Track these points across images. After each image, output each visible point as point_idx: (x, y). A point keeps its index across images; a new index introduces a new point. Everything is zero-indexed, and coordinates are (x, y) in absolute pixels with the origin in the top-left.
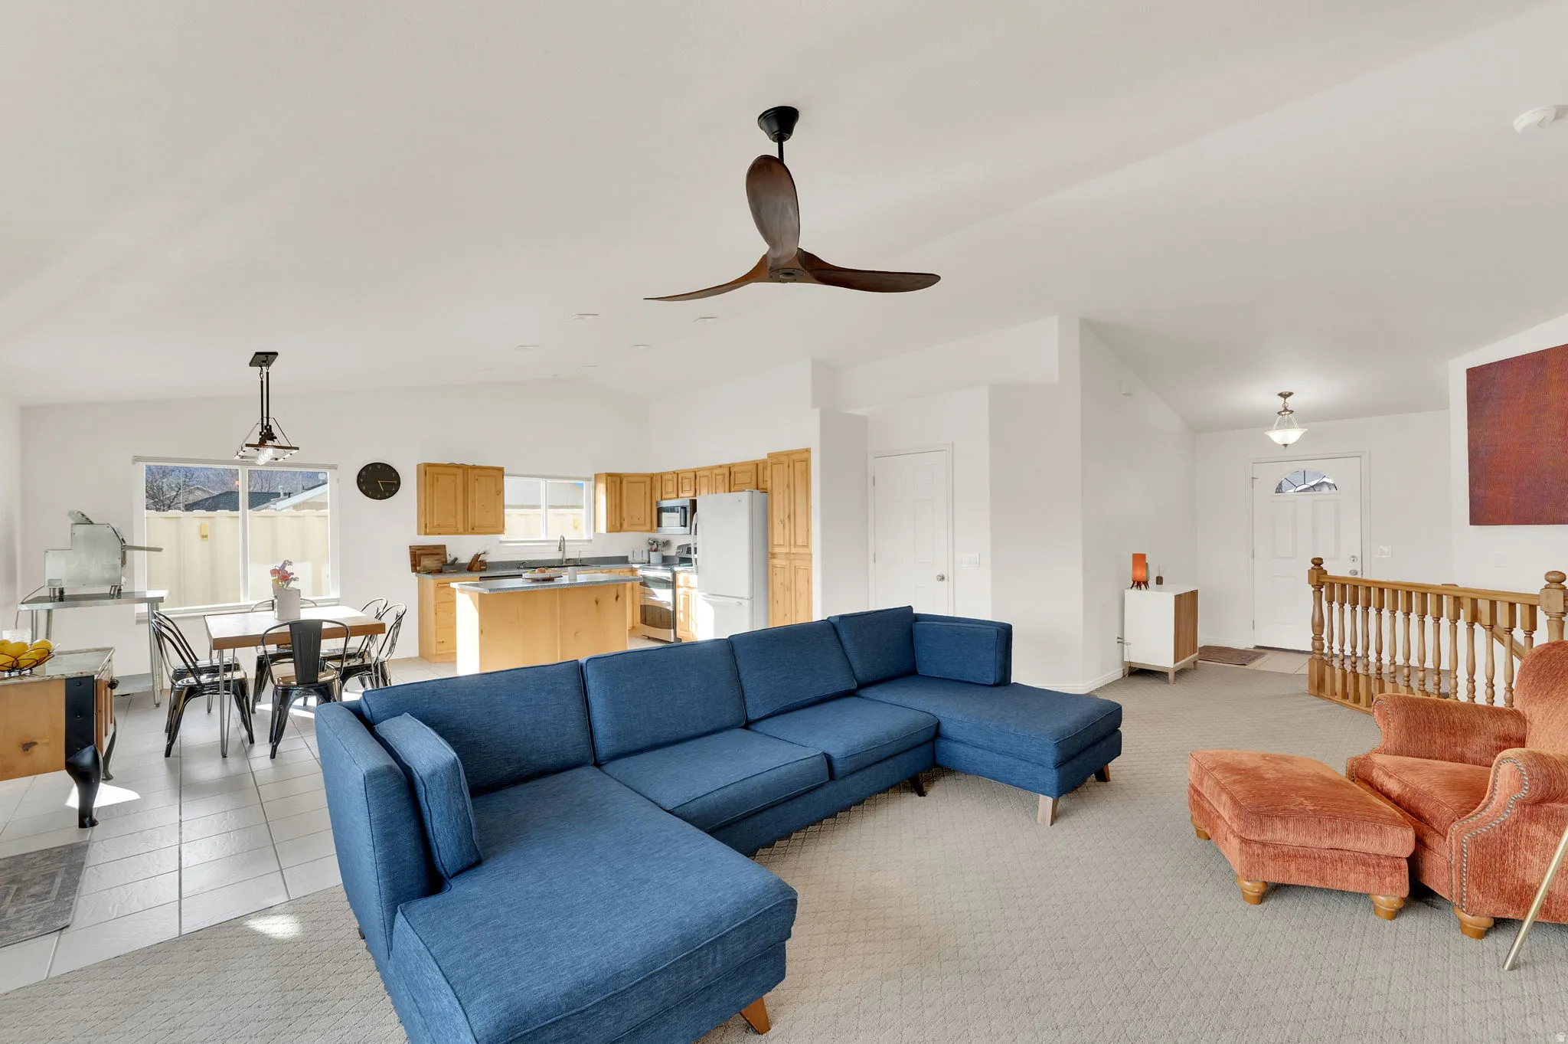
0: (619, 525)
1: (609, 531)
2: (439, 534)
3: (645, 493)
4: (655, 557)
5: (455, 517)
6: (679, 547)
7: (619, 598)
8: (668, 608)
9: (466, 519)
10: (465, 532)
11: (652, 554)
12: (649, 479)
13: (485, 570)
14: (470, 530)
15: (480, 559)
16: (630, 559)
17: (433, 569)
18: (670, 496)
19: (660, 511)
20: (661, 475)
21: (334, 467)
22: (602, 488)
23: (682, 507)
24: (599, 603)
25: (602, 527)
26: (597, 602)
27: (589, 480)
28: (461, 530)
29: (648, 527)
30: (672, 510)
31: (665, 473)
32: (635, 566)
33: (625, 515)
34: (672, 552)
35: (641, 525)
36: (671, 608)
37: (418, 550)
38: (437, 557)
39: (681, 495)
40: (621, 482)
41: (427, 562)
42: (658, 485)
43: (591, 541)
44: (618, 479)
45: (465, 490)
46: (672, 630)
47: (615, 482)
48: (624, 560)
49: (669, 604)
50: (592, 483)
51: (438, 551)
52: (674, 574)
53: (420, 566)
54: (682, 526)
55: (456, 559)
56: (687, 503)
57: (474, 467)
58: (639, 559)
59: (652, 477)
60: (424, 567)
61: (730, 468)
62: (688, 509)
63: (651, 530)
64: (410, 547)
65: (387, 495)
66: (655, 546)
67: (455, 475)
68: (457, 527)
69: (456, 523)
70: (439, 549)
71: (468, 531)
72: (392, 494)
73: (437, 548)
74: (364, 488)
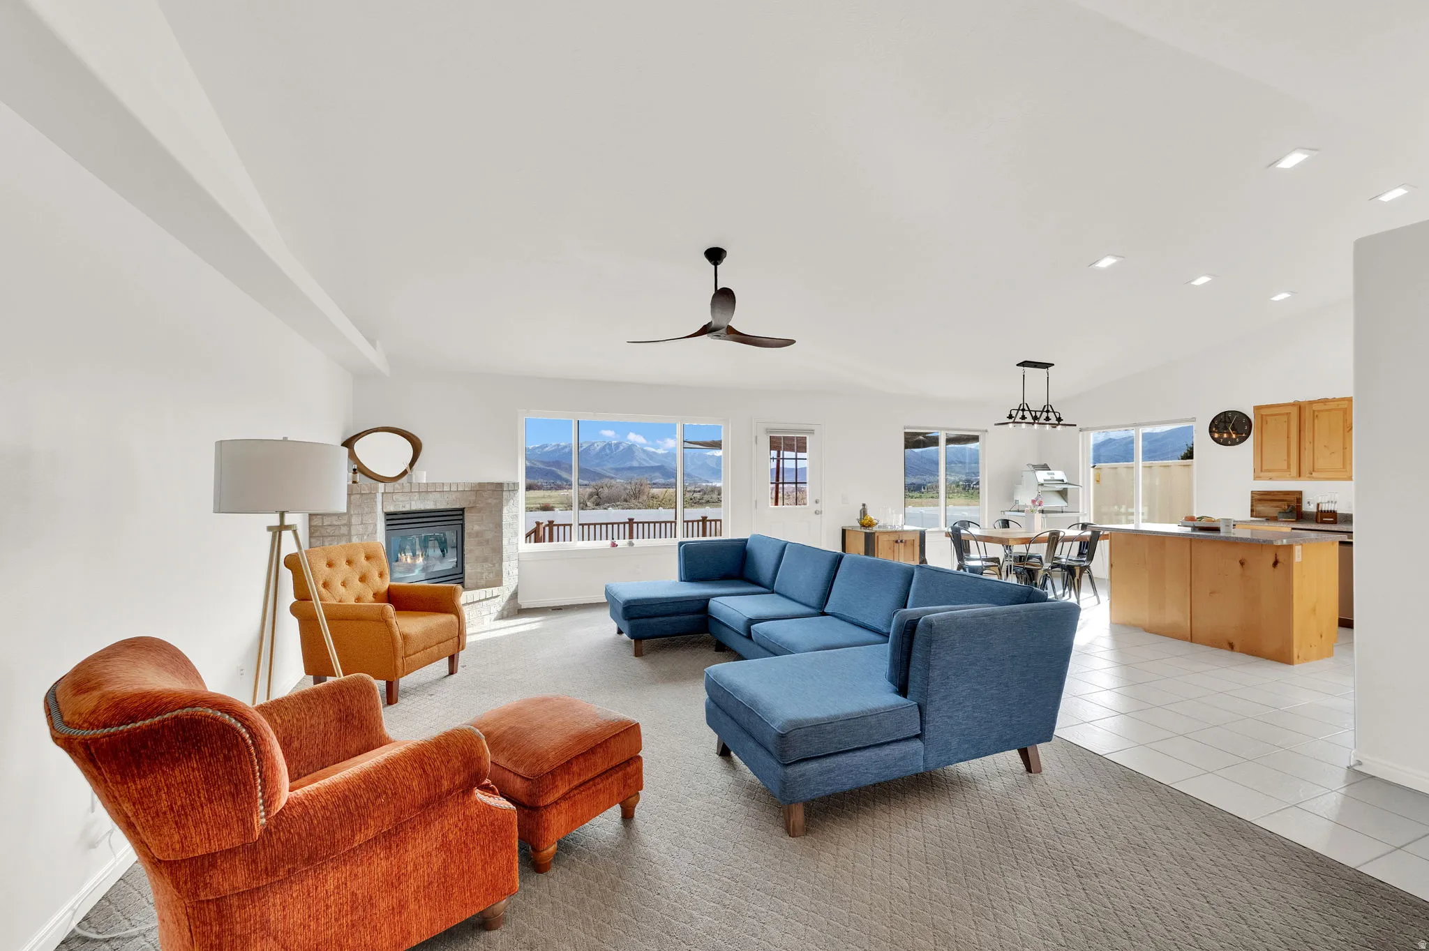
2: (1270, 479)
5: (1288, 460)
7: (1279, 565)
9: (1300, 463)
13: (1333, 522)
14: (1307, 476)
15: (1325, 509)
21: (1193, 420)
24: (1246, 567)
26: (1242, 563)
28: (1295, 474)
37: (1258, 495)
60: (1259, 513)
64: (1251, 492)
65: (1238, 441)
67: (1288, 414)
68: (1290, 471)
69: (1288, 467)
70: (1289, 496)
71: (1305, 476)
72: (1243, 439)
73: (1287, 495)
74: (1216, 436)
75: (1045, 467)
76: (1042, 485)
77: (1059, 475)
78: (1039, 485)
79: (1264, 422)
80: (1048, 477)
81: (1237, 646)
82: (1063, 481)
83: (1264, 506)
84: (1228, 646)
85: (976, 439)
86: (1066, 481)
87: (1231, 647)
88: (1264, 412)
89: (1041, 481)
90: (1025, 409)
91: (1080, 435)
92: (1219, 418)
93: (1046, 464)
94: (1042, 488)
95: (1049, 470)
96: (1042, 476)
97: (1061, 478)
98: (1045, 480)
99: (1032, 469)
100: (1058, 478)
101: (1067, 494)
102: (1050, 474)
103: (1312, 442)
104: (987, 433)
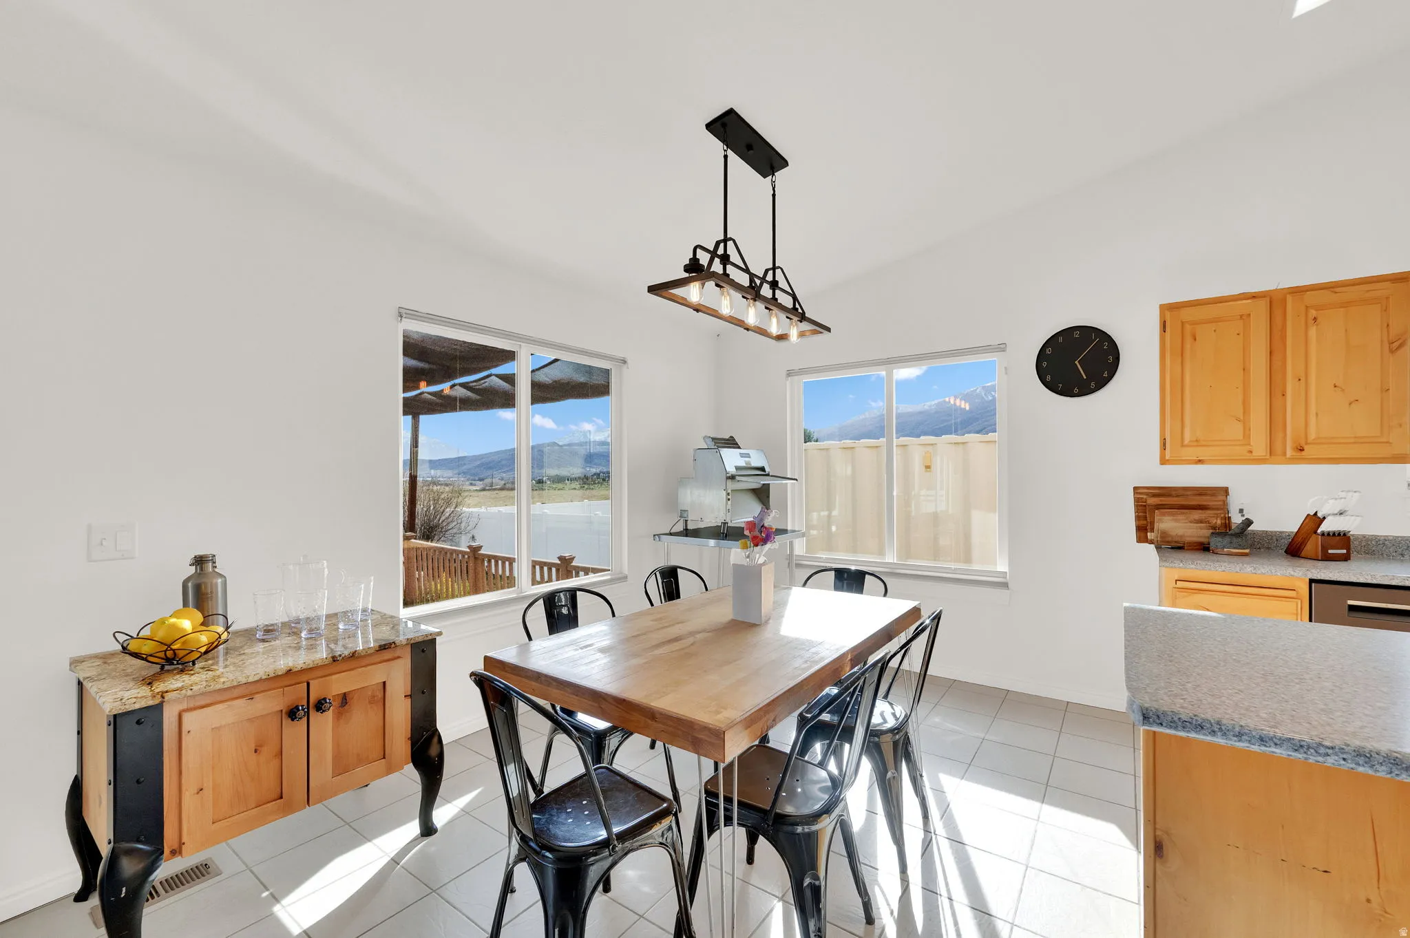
2: (1199, 462)
5: (1245, 421)
9: (1275, 425)
10: (1273, 454)
13: (1346, 558)
14: (1289, 453)
15: (1324, 527)
17: (1188, 539)
21: (1002, 347)
28: (1260, 448)
37: (1154, 495)
38: (1197, 515)
41: (1170, 524)
45: (1275, 350)
51: (1205, 500)
53: (1152, 530)
55: (1249, 522)
57: (1300, 289)
60: (1164, 534)
64: (1135, 488)
65: (1092, 385)
67: (1244, 317)
68: (1249, 444)
69: (1247, 435)
70: (1204, 498)
71: (1284, 454)
72: (1102, 383)
73: (1200, 495)
74: (1049, 378)
75: (731, 443)
76: (732, 477)
77: (757, 460)
78: (728, 478)
79: (1188, 340)
80: (742, 462)
82: (763, 469)
83: (1176, 521)
86: (767, 469)
88: (1186, 314)
89: (731, 469)
90: (729, 256)
91: (788, 382)
92: (1061, 339)
93: (732, 437)
94: (731, 485)
95: (739, 448)
96: (732, 459)
97: (759, 465)
98: (738, 468)
99: (712, 445)
100: (754, 464)
101: (768, 497)
102: (742, 455)
103: (1303, 379)
104: (625, 366)
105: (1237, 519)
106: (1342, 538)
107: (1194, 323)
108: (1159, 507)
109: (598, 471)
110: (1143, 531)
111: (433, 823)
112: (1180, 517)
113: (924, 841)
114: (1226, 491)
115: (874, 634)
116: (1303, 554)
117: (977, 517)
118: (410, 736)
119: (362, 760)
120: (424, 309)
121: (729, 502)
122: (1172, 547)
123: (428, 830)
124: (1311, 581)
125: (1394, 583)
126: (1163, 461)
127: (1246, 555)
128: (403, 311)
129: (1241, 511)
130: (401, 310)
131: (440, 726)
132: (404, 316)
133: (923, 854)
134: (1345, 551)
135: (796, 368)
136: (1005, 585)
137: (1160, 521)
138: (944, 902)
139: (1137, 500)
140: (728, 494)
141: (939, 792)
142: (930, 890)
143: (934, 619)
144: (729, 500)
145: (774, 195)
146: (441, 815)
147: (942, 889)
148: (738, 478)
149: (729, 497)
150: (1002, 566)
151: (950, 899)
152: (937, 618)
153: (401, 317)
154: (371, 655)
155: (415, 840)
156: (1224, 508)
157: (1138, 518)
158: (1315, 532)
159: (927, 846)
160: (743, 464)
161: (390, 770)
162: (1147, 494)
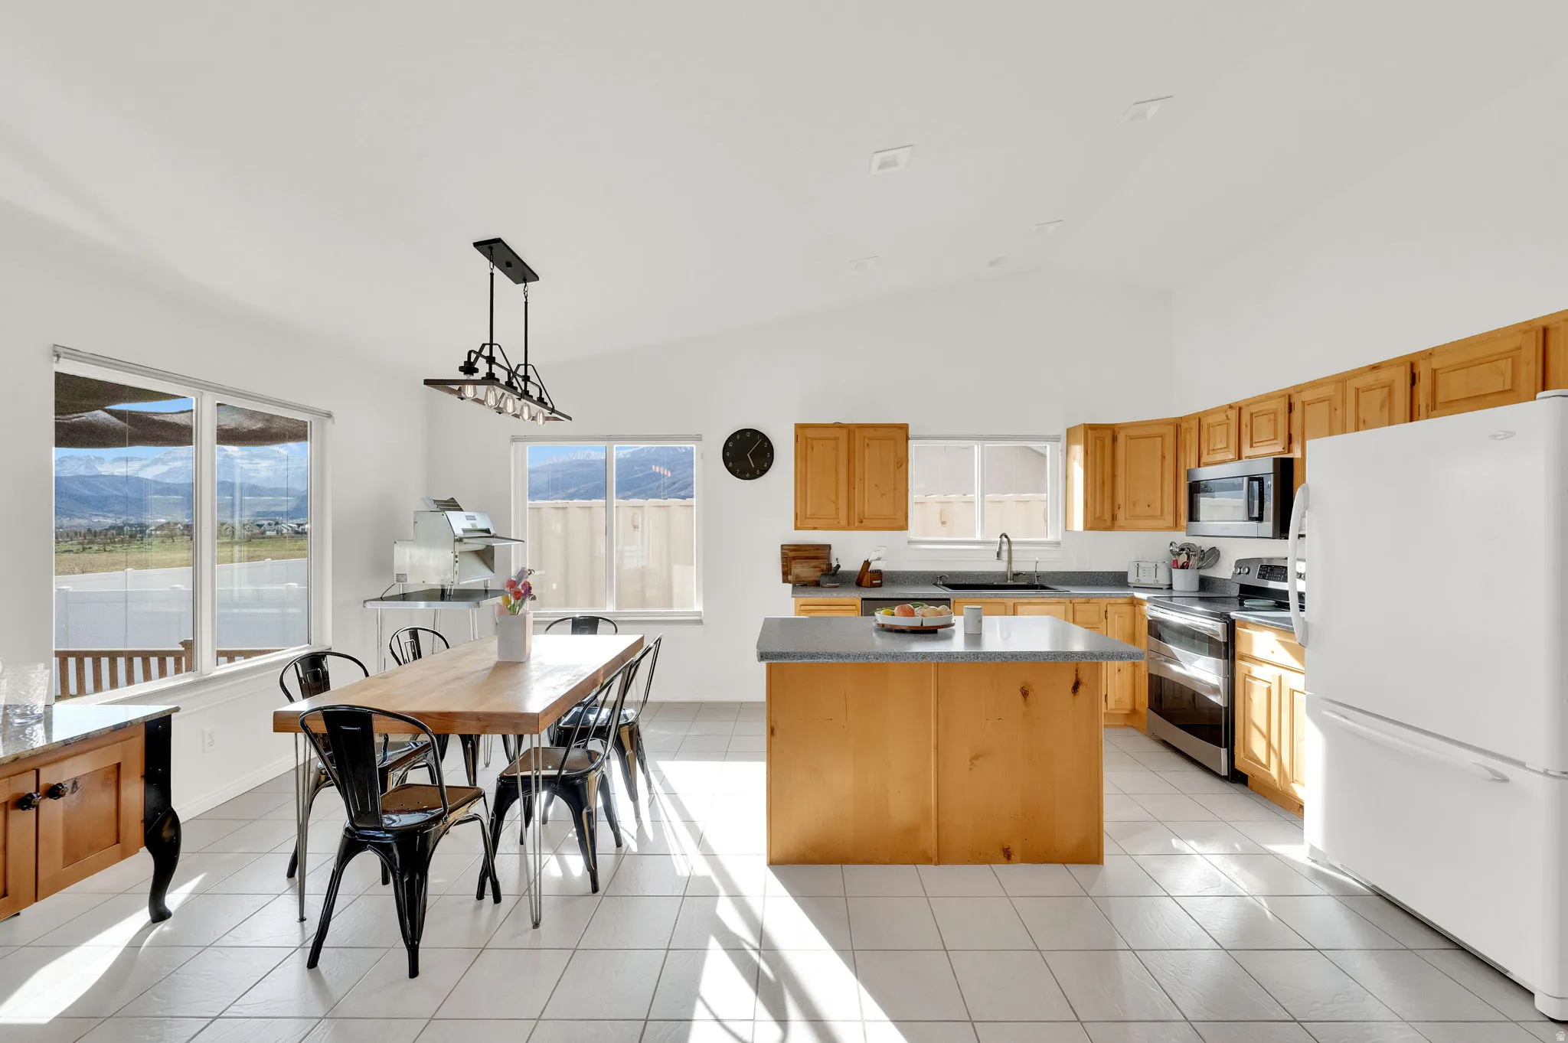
0: (1108, 516)
1: (1088, 526)
2: (815, 528)
3: (1163, 457)
4: (1184, 580)
5: (836, 503)
6: (1240, 564)
7: (1081, 688)
8: (1213, 698)
9: (850, 506)
10: (849, 526)
11: (1177, 573)
12: (1171, 430)
13: (880, 585)
14: (856, 524)
15: (871, 568)
16: (1131, 579)
17: (809, 579)
18: (1219, 457)
19: (1195, 489)
20: (1199, 419)
21: (698, 438)
22: (1078, 451)
23: (1251, 479)
24: (1030, 697)
25: (1078, 522)
26: (1025, 693)
27: (1057, 439)
28: (843, 522)
29: (1169, 519)
30: (1228, 485)
31: (1206, 413)
32: (1138, 595)
33: (1120, 499)
34: (1224, 570)
35: (1153, 517)
36: (1218, 700)
37: (793, 550)
38: (814, 563)
39: (1247, 451)
40: (1114, 439)
41: (801, 570)
42: (1191, 439)
43: (1058, 543)
44: (1108, 435)
45: (850, 461)
46: (1224, 752)
47: (1102, 440)
48: (1119, 579)
49: (1215, 690)
50: (1062, 445)
51: (820, 553)
52: (1231, 627)
53: (791, 574)
54: (1251, 519)
55: (838, 566)
56: (1265, 467)
57: (861, 426)
58: (1147, 579)
59: (1177, 426)
60: (797, 577)
61: (1412, 365)
62: (1269, 482)
63: (1176, 526)
64: (782, 546)
65: (758, 472)
66: (1187, 557)
67: (836, 440)
68: (838, 518)
69: (837, 513)
70: (820, 551)
71: (854, 524)
72: (764, 471)
73: (817, 549)
74: (730, 464)
75: (452, 505)
76: (460, 540)
77: (481, 522)
78: (456, 541)
79: (809, 448)
80: (468, 525)
81: (1016, 853)
82: (487, 531)
83: (803, 567)
84: (1001, 856)
85: (296, 433)
86: (493, 532)
87: (1007, 855)
88: (810, 433)
89: (459, 532)
90: (494, 358)
91: (513, 447)
92: (738, 437)
93: (452, 499)
94: (460, 547)
95: (461, 510)
96: (459, 522)
97: (484, 527)
98: (465, 531)
99: (434, 507)
100: (480, 527)
101: (493, 557)
102: (468, 518)
103: (862, 479)
104: (329, 421)
105: (834, 565)
106: (879, 574)
107: (812, 439)
108: (794, 558)
109: (119, 522)
110: (786, 575)
111: (165, 908)
112: (806, 565)
113: (649, 799)
114: (829, 546)
115: (614, 659)
116: (863, 584)
117: (677, 570)
118: (143, 818)
119: (92, 848)
120: (86, 348)
121: (457, 564)
122: (801, 585)
123: (160, 915)
124: (863, 599)
125: (899, 597)
126: (796, 528)
127: (837, 587)
128: (60, 350)
129: (837, 560)
130: (58, 349)
131: (175, 805)
132: (63, 355)
133: (649, 806)
134: (879, 581)
135: (522, 434)
136: (700, 622)
137: (795, 568)
138: (666, 825)
139: (783, 554)
140: (456, 556)
141: (658, 771)
142: (656, 821)
143: (656, 643)
144: (457, 562)
145: (526, 303)
146: (173, 900)
147: (663, 817)
148: (465, 540)
149: (457, 559)
150: (698, 607)
151: (669, 821)
152: (658, 642)
153: (58, 356)
154: (104, 736)
155: (146, 927)
156: (828, 557)
157: (783, 566)
158: (867, 571)
159: (652, 801)
160: (470, 527)
161: (125, 854)
162: (788, 550)
